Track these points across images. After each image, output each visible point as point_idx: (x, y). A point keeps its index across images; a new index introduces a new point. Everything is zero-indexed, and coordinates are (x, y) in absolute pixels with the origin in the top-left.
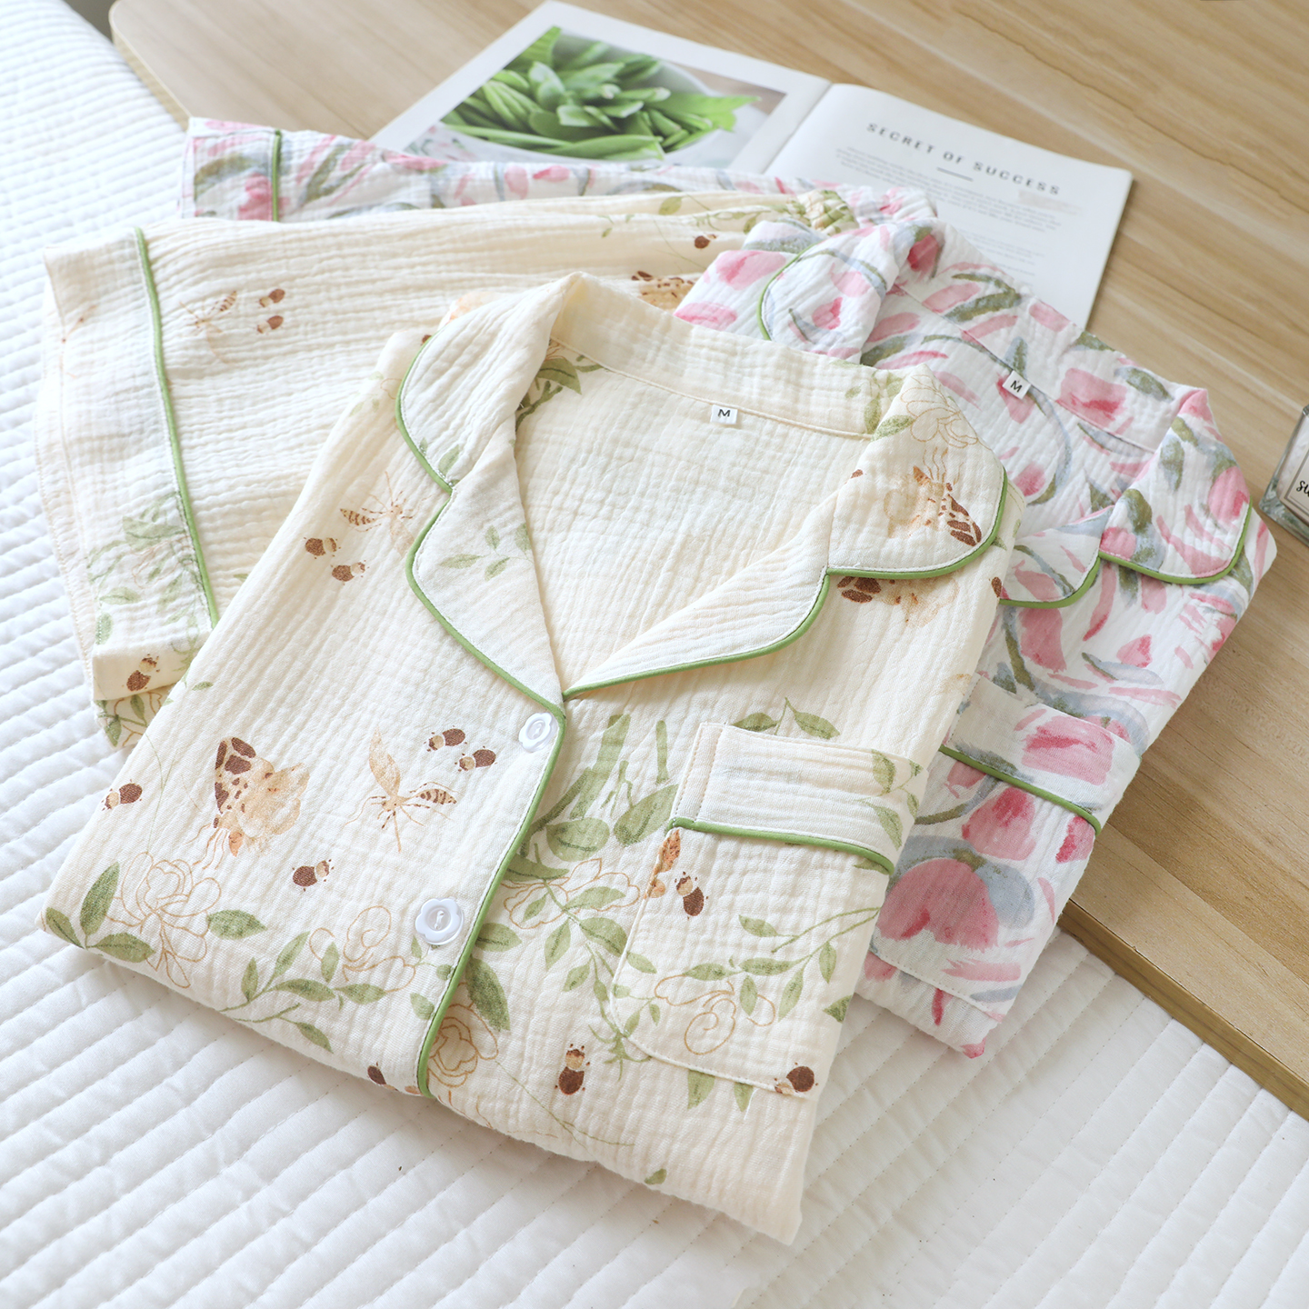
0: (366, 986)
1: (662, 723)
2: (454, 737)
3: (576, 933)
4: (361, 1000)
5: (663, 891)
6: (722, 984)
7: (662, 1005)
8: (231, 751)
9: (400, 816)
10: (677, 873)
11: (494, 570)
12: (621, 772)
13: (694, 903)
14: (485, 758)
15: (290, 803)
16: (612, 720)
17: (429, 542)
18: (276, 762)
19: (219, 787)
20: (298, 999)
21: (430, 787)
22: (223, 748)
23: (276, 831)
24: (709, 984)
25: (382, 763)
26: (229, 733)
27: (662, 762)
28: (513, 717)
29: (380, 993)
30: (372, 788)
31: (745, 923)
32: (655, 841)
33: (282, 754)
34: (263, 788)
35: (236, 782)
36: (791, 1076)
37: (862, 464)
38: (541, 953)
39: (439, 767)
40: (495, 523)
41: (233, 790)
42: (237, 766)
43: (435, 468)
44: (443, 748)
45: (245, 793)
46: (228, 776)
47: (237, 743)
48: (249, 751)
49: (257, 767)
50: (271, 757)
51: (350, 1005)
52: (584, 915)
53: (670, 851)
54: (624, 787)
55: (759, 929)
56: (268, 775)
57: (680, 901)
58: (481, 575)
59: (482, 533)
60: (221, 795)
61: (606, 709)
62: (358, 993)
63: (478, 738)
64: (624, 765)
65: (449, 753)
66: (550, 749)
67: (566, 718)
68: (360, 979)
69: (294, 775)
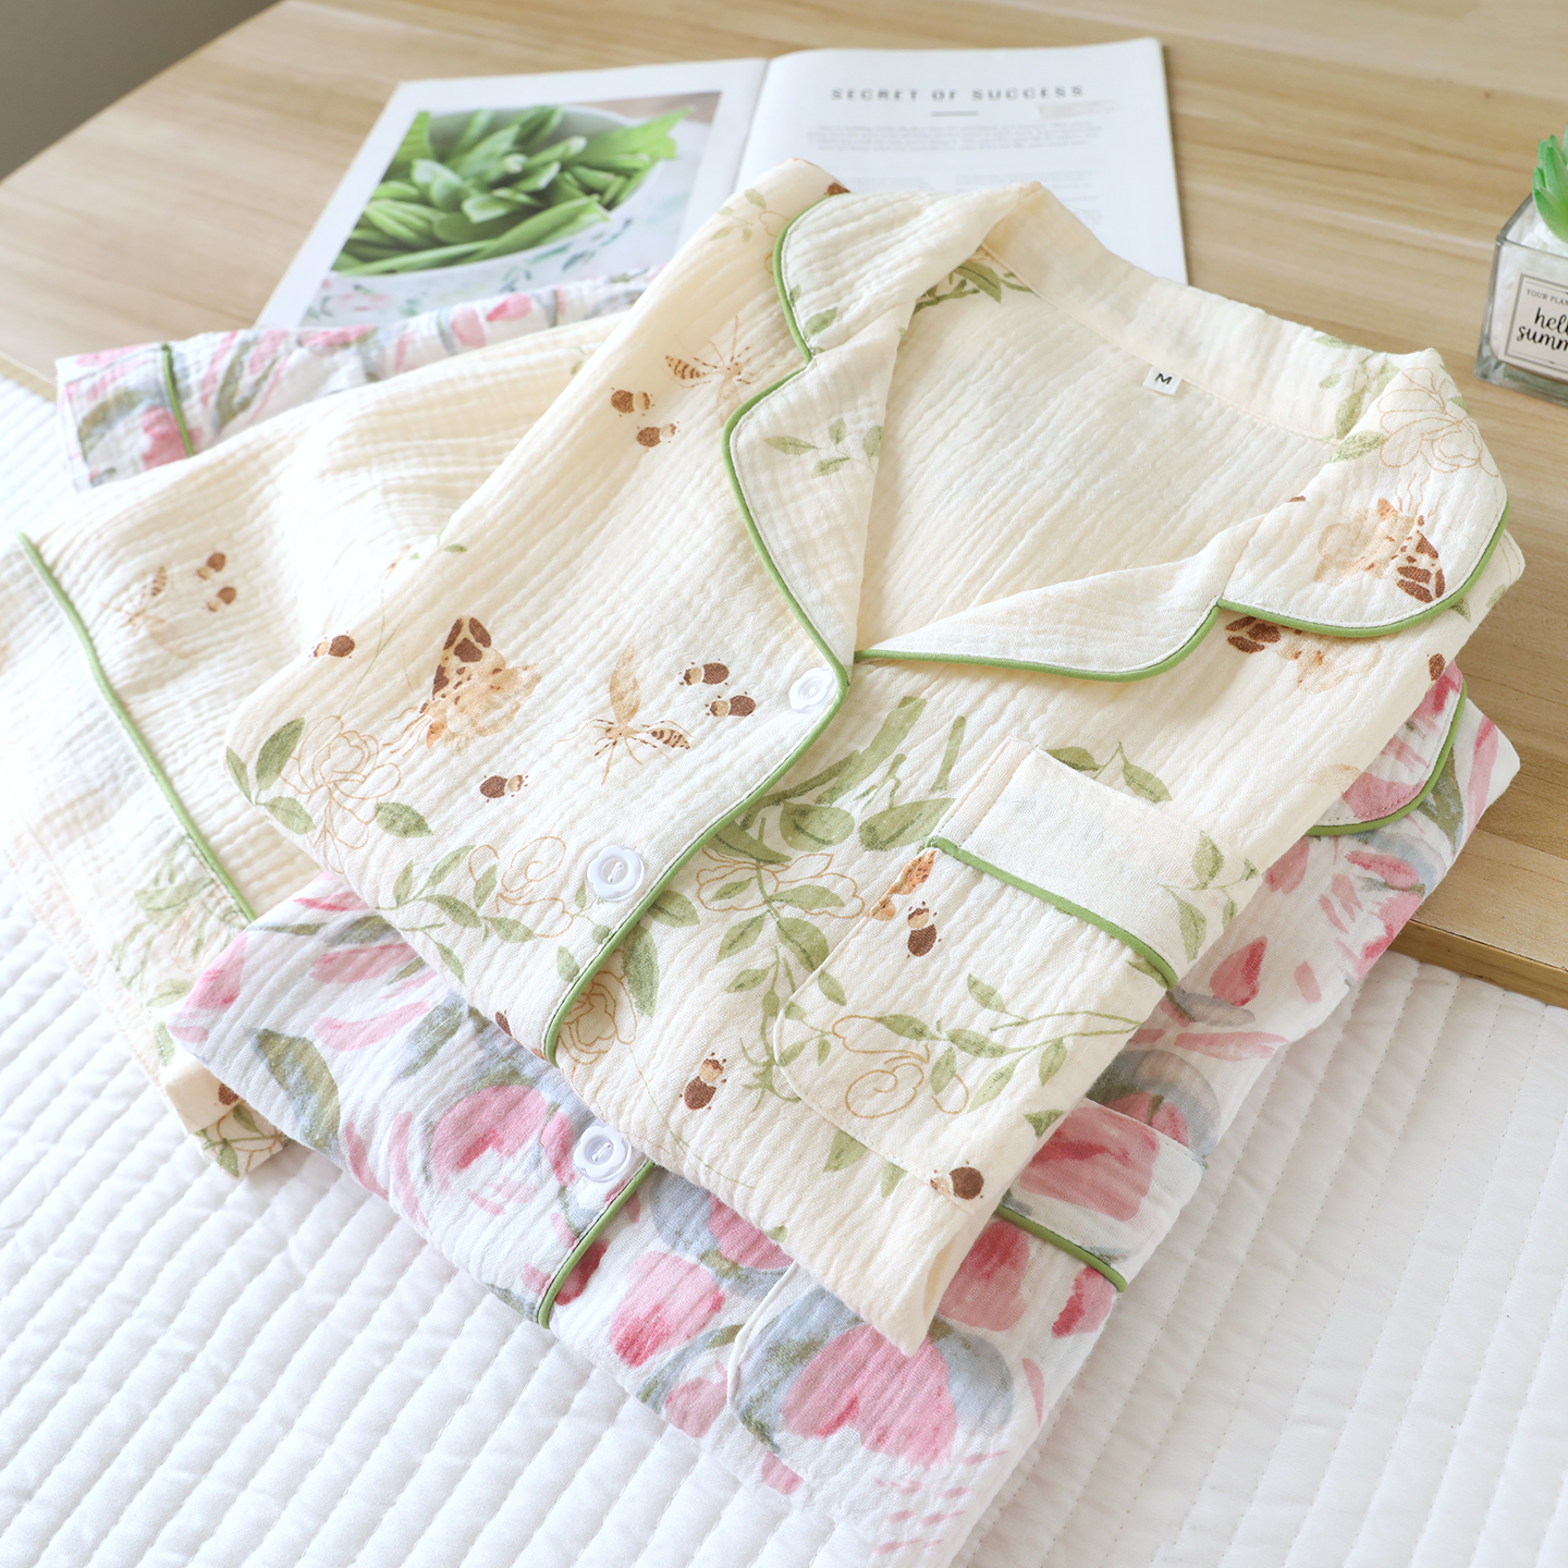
0: (515, 925)
1: (961, 719)
2: (716, 673)
3: (770, 932)
4: (507, 936)
5: (891, 915)
6: (918, 1047)
7: (836, 1046)
8: (466, 633)
9: (620, 747)
10: (915, 901)
11: (828, 466)
12: (895, 765)
13: (921, 942)
14: (743, 706)
15: (507, 707)
16: (905, 701)
17: (760, 411)
19: (441, 671)
22: (458, 627)
23: (482, 732)
24: (902, 1042)
25: (624, 685)
26: (467, 613)
27: (947, 768)
28: (791, 666)
29: (529, 936)
30: (603, 709)
31: (973, 984)
32: (906, 854)
33: (518, 650)
34: (486, 684)
35: (460, 671)
36: (956, 1174)
38: (718, 941)
39: (686, 706)
40: (847, 416)
41: (454, 678)
42: (467, 652)
43: (800, 324)
44: (698, 684)
45: (465, 685)
46: (455, 662)
47: (475, 625)
48: (485, 639)
49: (489, 656)
50: (504, 653)
51: (495, 937)
52: (788, 913)
53: (918, 872)
54: (891, 783)
55: (986, 998)
56: (497, 671)
57: (906, 934)
58: (811, 466)
60: (441, 681)
62: (507, 929)
63: (744, 680)
64: (901, 759)
65: (703, 692)
66: (820, 714)
67: (850, 683)
68: (512, 913)
69: (524, 676)
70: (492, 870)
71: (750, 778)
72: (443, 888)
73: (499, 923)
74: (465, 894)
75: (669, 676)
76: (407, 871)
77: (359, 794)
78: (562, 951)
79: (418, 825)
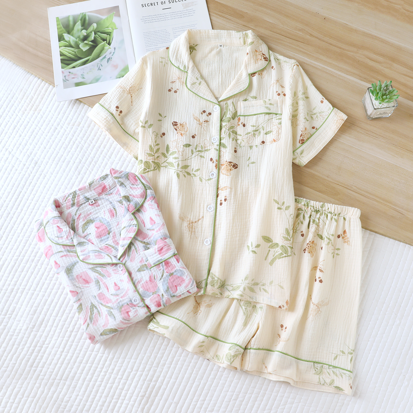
0: (207, 149)
1: (233, 102)
2: (204, 112)
3: (231, 133)
4: (207, 151)
5: (240, 125)
8: (174, 123)
9: (203, 126)
10: (241, 122)
11: (200, 84)
12: (230, 110)
14: (210, 114)
15: (186, 128)
16: (226, 104)
17: (188, 82)
18: (181, 122)
19: (175, 128)
20: (199, 153)
21: (205, 120)
22: (173, 123)
23: (186, 132)
25: (196, 118)
26: (172, 121)
28: (212, 107)
29: (210, 150)
33: (181, 121)
34: (181, 127)
35: (177, 127)
37: (248, 51)
38: (228, 138)
39: (204, 117)
40: (196, 76)
42: (176, 125)
43: (183, 69)
44: (204, 114)
45: (179, 128)
47: (174, 122)
48: (177, 122)
50: (180, 122)
51: (206, 152)
52: (231, 130)
53: (239, 120)
56: (181, 125)
58: (198, 85)
59: (195, 79)
60: (176, 130)
61: (225, 102)
62: (207, 150)
63: (208, 111)
64: (230, 109)
65: (205, 114)
66: (219, 111)
67: (220, 105)
68: (206, 149)
69: (184, 123)
70: (201, 145)
71: (218, 122)
72: (197, 150)
73: (206, 150)
74: (200, 149)
75: (200, 115)
76: (192, 150)
77: (180, 146)
78: (214, 149)
79: (189, 145)
